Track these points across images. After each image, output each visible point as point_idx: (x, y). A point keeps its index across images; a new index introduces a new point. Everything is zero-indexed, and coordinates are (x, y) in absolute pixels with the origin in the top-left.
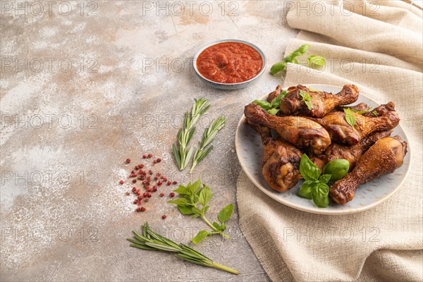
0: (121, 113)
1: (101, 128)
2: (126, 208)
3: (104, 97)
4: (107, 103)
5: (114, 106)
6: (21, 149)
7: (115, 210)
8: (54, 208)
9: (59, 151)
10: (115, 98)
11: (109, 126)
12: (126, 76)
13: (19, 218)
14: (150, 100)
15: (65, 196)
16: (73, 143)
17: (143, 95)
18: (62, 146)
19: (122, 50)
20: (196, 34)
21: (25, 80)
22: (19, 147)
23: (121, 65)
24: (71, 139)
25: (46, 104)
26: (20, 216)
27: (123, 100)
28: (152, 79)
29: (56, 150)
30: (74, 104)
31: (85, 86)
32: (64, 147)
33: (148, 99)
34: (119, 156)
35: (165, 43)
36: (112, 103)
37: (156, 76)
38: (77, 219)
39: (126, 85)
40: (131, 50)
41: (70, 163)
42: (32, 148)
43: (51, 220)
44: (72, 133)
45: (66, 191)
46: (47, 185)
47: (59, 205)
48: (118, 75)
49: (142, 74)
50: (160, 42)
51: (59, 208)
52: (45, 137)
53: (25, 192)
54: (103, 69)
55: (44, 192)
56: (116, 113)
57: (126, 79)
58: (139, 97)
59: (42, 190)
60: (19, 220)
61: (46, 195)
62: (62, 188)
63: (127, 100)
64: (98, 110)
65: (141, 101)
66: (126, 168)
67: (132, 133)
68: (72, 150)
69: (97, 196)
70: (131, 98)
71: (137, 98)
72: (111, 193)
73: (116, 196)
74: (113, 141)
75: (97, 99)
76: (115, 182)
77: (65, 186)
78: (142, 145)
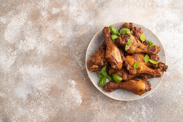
0: (68, 44)
1: (59, 54)
3: (58, 33)
4: (60, 37)
5: (64, 40)
6: (23, 67)
8: (45, 101)
9: (42, 68)
10: (63, 33)
12: (67, 17)
13: (31, 106)
15: (49, 94)
16: (47, 63)
17: (78, 32)
18: (42, 65)
21: (14, 18)
22: (22, 65)
23: (64, 8)
24: (46, 61)
25: (29, 36)
26: (32, 105)
27: (68, 35)
28: (81, 20)
29: (40, 68)
30: (43, 37)
31: (47, 23)
32: (43, 66)
33: (81, 34)
34: (70, 72)
36: (62, 37)
37: (83, 17)
38: (57, 107)
39: (68, 23)
41: (48, 76)
42: (28, 66)
43: (46, 107)
44: (46, 57)
45: (49, 92)
46: (40, 88)
47: (47, 100)
48: (63, 16)
49: (76, 15)
51: (48, 101)
52: (33, 59)
53: (31, 92)
54: (55, 11)
55: (39, 92)
56: (65, 44)
57: (68, 19)
58: (76, 33)
59: (38, 91)
60: (32, 107)
61: (41, 94)
62: (47, 90)
63: (70, 35)
64: (56, 42)
65: (77, 36)
66: (75, 80)
67: (75, 58)
68: (48, 68)
69: (63, 95)
70: (71, 33)
71: (75, 33)
72: (69, 94)
73: (72, 96)
74: (66, 63)
75: (55, 33)
76: (70, 88)
77: (48, 89)
78: (80, 66)
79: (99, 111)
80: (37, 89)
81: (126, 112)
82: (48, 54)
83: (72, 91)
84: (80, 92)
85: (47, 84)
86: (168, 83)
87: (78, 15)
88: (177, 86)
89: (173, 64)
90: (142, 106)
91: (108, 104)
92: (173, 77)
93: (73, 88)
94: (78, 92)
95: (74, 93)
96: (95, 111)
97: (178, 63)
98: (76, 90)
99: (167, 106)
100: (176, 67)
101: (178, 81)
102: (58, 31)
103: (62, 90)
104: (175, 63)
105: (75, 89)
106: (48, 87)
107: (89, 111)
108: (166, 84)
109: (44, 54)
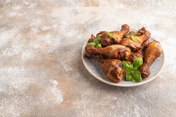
0: (54, 51)
1: (44, 59)
2: (57, 101)
3: (45, 43)
4: (47, 46)
5: (51, 48)
6: (2, 68)
7: (51, 101)
9: (22, 70)
10: (51, 43)
11: (48, 58)
12: (57, 32)
13: (2, 103)
14: (69, 45)
15: (25, 93)
16: (30, 66)
17: (66, 42)
18: (24, 67)
19: (54, 19)
20: (93, 11)
21: (5, 32)
22: (2, 67)
23: (54, 26)
24: (28, 63)
25: (15, 45)
26: (3, 102)
27: (55, 45)
28: (70, 34)
29: (21, 69)
30: (30, 45)
31: (36, 36)
32: (25, 68)
33: (68, 44)
34: (53, 74)
35: (77, 16)
36: (49, 46)
37: (72, 33)
38: (32, 105)
39: (57, 36)
40: (59, 18)
42: (8, 68)
43: (19, 105)
44: (29, 61)
45: (26, 90)
46: (17, 87)
48: (53, 31)
49: (65, 31)
50: (74, 15)
52: (15, 62)
53: (5, 90)
54: (45, 28)
55: (15, 90)
56: (51, 51)
57: (57, 34)
59: (14, 89)
60: (2, 104)
61: (16, 92)
62: (24, 89)
63: (57, 45)
64: (42, 49)
65: (65, 45)
66: (57, 80)
67: (60, 62)
68: (29, 69)
69: (42, 94)
70: (59, 43)
71: (62, 44)
72: (49, 92)
73: (52, 94)
74: (50, 66)
75: (42, 43)
76: (51, 87)
77: (26, 88)
78: (65, 68)
79: (83, 110)
80: (13, 87)
81: (116, 111)
82: (32, 58)
83: (52, 90)
84: (62, 92)
85: (25, 83)
86: (162, 84)
87: (68, 31)
88: (173, 87)
89: (165, 69)
90: (134, 105)
91: (94, 103)
92: (167, 79)
93: (54, 87)
94: (59, 91)
95: (55, 92)
96: (77, 110)
97: (170, 67)
98: (58, 89)
99: (164, 106)
100: (168, 71)
101: (173, 82)
102: (46, 42)
103: (40, 89)
104: (167, 67)
105: (56, 88)
106: (26, 86)
107: (71, 110)
108: (161, 85)
109: (28, 58)
